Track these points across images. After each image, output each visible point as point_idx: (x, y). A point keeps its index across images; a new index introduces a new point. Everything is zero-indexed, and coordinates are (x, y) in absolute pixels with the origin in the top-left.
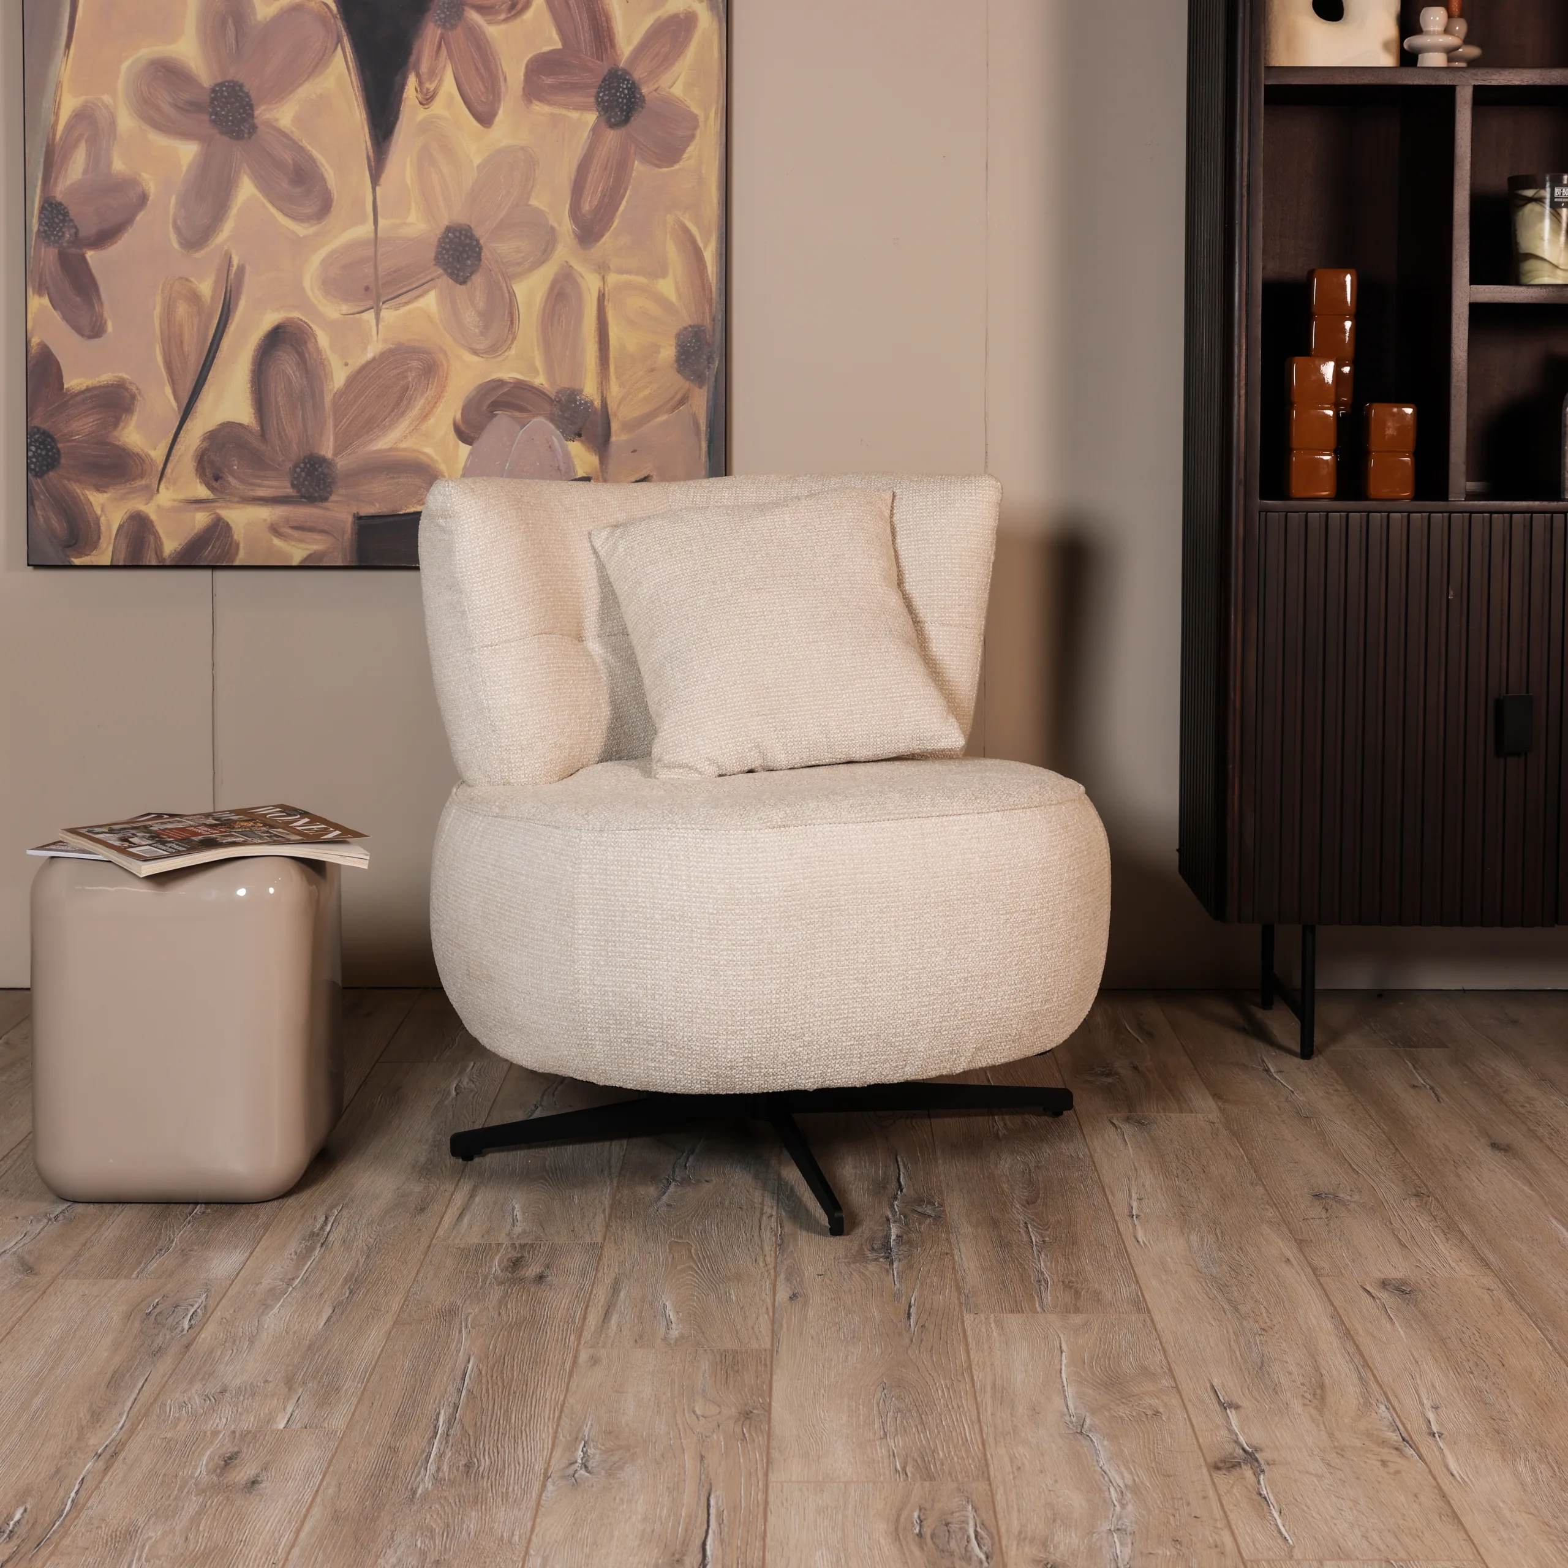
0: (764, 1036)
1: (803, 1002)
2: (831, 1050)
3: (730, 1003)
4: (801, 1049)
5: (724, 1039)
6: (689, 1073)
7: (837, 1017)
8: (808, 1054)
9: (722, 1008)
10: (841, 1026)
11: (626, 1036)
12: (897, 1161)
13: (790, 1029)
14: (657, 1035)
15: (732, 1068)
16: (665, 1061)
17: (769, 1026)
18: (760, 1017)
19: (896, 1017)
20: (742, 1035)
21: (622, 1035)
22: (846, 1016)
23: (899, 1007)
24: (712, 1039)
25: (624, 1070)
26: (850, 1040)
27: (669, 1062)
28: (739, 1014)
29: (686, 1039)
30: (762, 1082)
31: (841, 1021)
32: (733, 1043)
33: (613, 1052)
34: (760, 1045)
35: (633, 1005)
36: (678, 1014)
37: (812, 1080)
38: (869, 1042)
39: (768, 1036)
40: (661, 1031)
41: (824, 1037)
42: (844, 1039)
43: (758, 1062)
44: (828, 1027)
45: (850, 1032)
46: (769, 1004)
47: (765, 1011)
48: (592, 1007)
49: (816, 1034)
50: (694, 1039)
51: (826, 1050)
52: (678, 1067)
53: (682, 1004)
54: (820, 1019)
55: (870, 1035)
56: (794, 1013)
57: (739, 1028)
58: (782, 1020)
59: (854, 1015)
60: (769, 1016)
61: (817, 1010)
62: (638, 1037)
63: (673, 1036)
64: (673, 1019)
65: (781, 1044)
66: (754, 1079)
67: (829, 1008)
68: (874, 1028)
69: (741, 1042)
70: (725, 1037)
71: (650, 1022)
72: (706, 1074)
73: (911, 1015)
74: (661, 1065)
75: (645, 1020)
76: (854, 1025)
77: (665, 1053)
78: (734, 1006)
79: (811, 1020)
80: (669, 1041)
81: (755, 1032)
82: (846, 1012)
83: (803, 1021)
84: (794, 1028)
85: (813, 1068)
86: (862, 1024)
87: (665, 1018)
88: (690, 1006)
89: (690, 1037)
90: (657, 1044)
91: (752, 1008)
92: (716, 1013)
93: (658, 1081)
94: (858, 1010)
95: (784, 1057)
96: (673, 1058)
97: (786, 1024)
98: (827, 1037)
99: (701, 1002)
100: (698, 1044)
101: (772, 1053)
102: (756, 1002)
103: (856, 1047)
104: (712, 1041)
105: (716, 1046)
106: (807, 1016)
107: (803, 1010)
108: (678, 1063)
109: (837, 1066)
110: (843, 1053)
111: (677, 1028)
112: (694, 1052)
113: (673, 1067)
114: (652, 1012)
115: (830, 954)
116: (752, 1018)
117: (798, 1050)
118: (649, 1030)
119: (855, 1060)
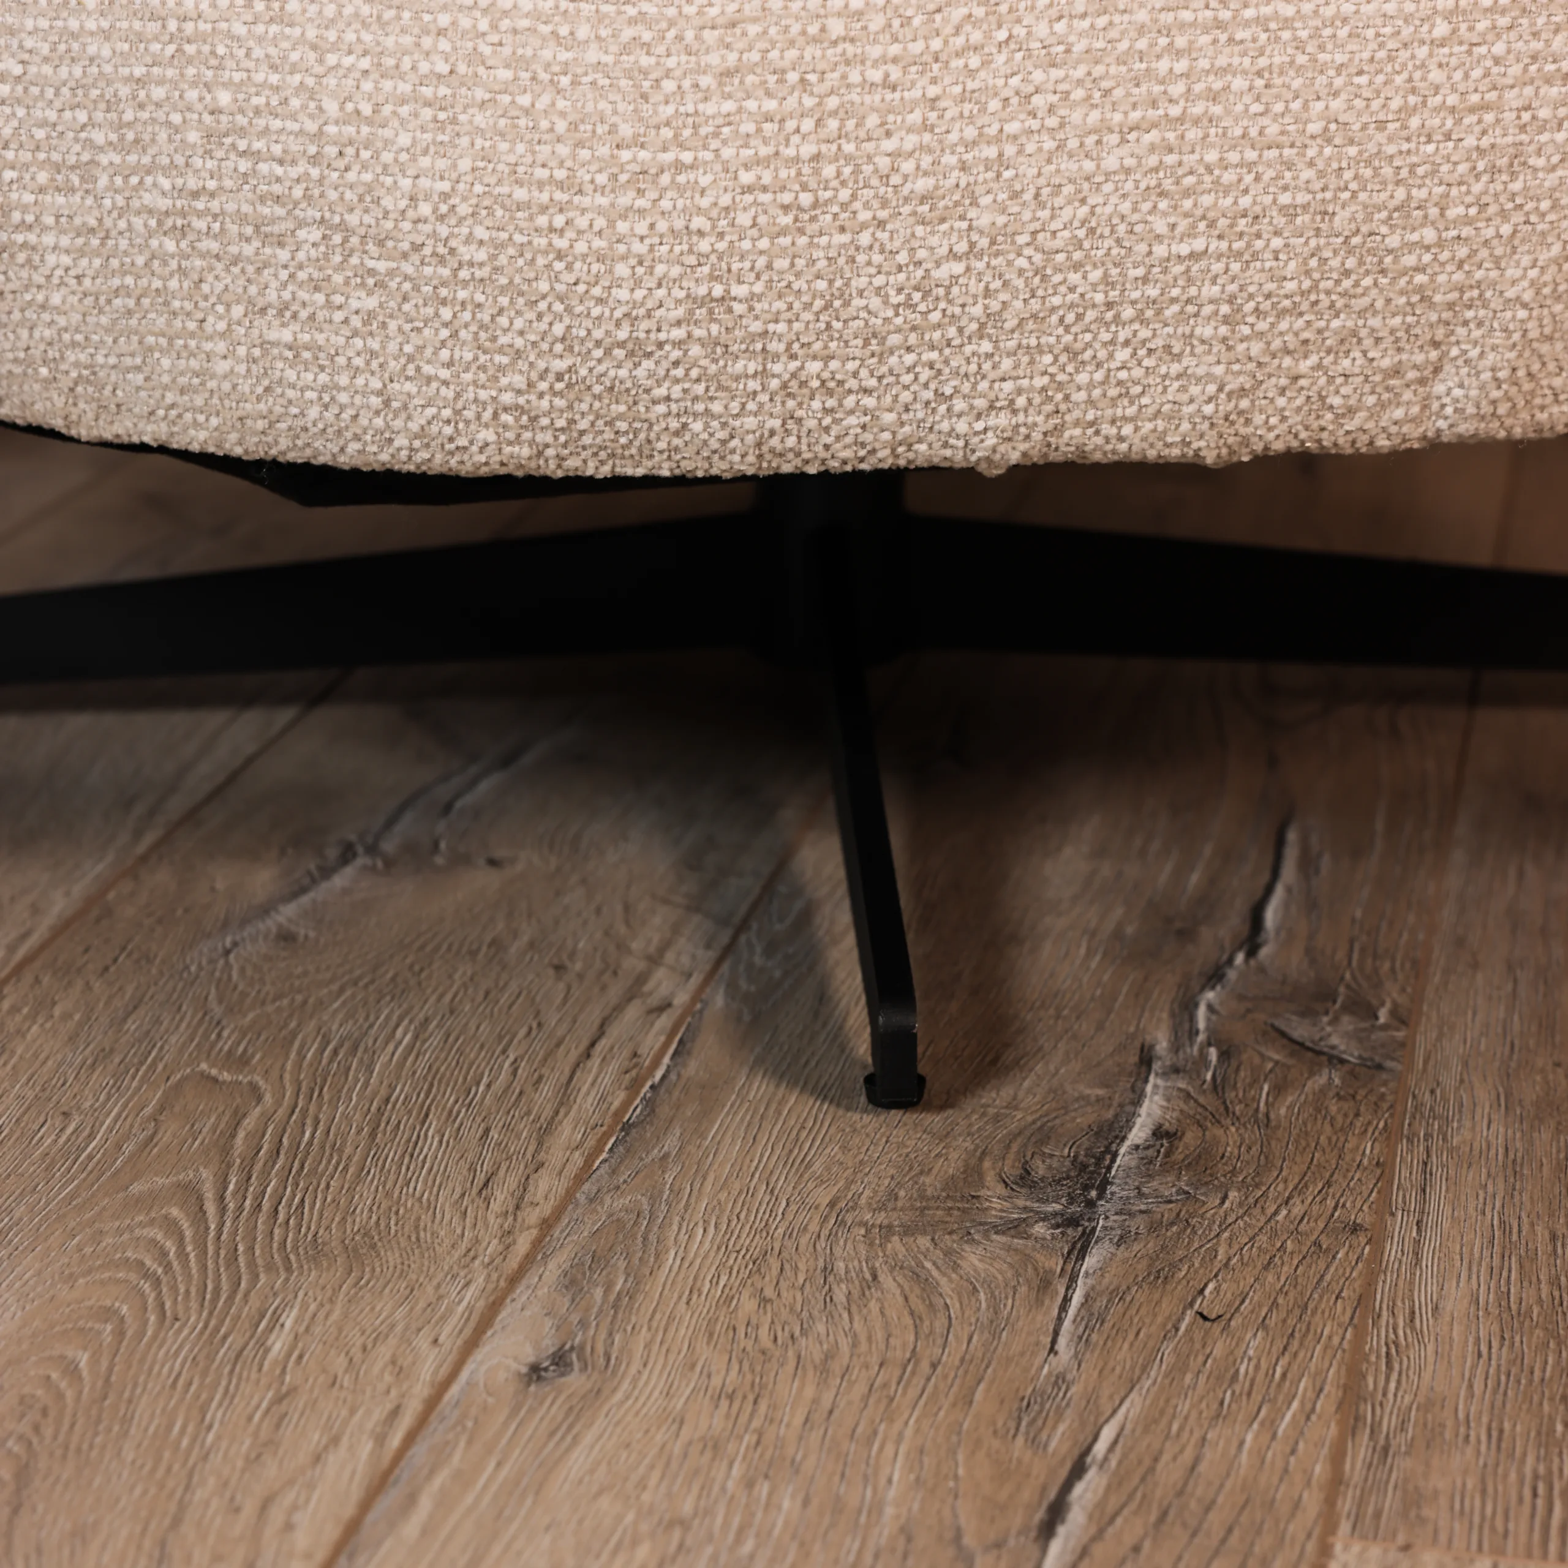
0: (787, 198)
1: (976, 37)
2: (1096, 275)
3: (628, 33)
4: (958, 268)
5: (600, 211)
6: (444, 374)
7: (1135, 116)
8: (987, 293)
9: (593, 55)
10: (1153, 161)
11: (164, 204)
13: (908, 166)
14: (298, 192)
15: (636, 352)
16: (338, 316)
17: (808, 150)
18: (771, 105)
19: (1414, 122)
20: (681, 190)
21: (147, 198)
22: (1175, 111)
23: (1436, 75)
24: (543, 209)
25: (166, 363)
26: (1191, 233)
27: (356, 322)
28: (669, 86)
29: (425, 209)
30: (776, 423)
31: (1153, 136)
32: (642, 228)
33: (116, 282)
34: (764, 244)
35: (190, 49)
36: (387, 85)
37: (1002, 420)
38: (1277, 243)
39: (806, 199)
40: (315, 172)
41: (1067, 214)
42: (1160, 226)
43: (756, 327)
44: (1089, 166)
45: (1187, 193)
46: (815, 40)
47: (793, 77)
48: (18, 70)
49: (1028, 196)
50: (464, 209)
51: (1074, 278)
52: (392, 347)
53: (407, 40)
54: (1052, 122)
55: (1283, 209)
56: (933, 91)
57: (668, 157)
58: (872, 121)
59: (1217, 110)
60: (809, 102)
61: (1038, 76)
62: (215, 205)
63: (368, 196)
64: (366, 109)
65: (865, 239)
66: (735, 406)
67: (1098, 71)
68: (1307, 174)
69: (679, 224)
70: (604, 201)
71: (266, 131)
72: (519, 381)
73: (1489, 118)
74: (320, 338)
75: (241, 120)
76: (1212, 157)
77: (338, 279)
78: (647, 48)
79: (1012, 128)
80: (353, 219)
81: (746, 178)
82: (1177, 89)
83: (970, 133)
84: (926, 161)
85: (1007, 364)
86: (1251, 155)
87: (331, 107)
88: (444, 45)
89: (445, 196)
90: (302, 234)
91: (732, 58)
92: (565, 81)
93: (313, 412)
94: (1239, 83)
95: (875, 303)
96: (371, 303)
97: (889, 145)
98: (1083, 211)
99: (494, 27)
100: (480, 233)
101: (822, 285)
102: (753, 29)
103: (1218, 267)
104: (542, 221)
105: (561, 243)
106: (994, 105)
107: (972, 73)
108: (393, 325)
109: (1122, 355)
110: (1153, 292)
111: (387, 157)
112: (464, 274)
113: (375, 344)
114: (274, 79)
116: (729, 106)
117: (941, 273)
118: (263, 167)
119: (1207, 332)
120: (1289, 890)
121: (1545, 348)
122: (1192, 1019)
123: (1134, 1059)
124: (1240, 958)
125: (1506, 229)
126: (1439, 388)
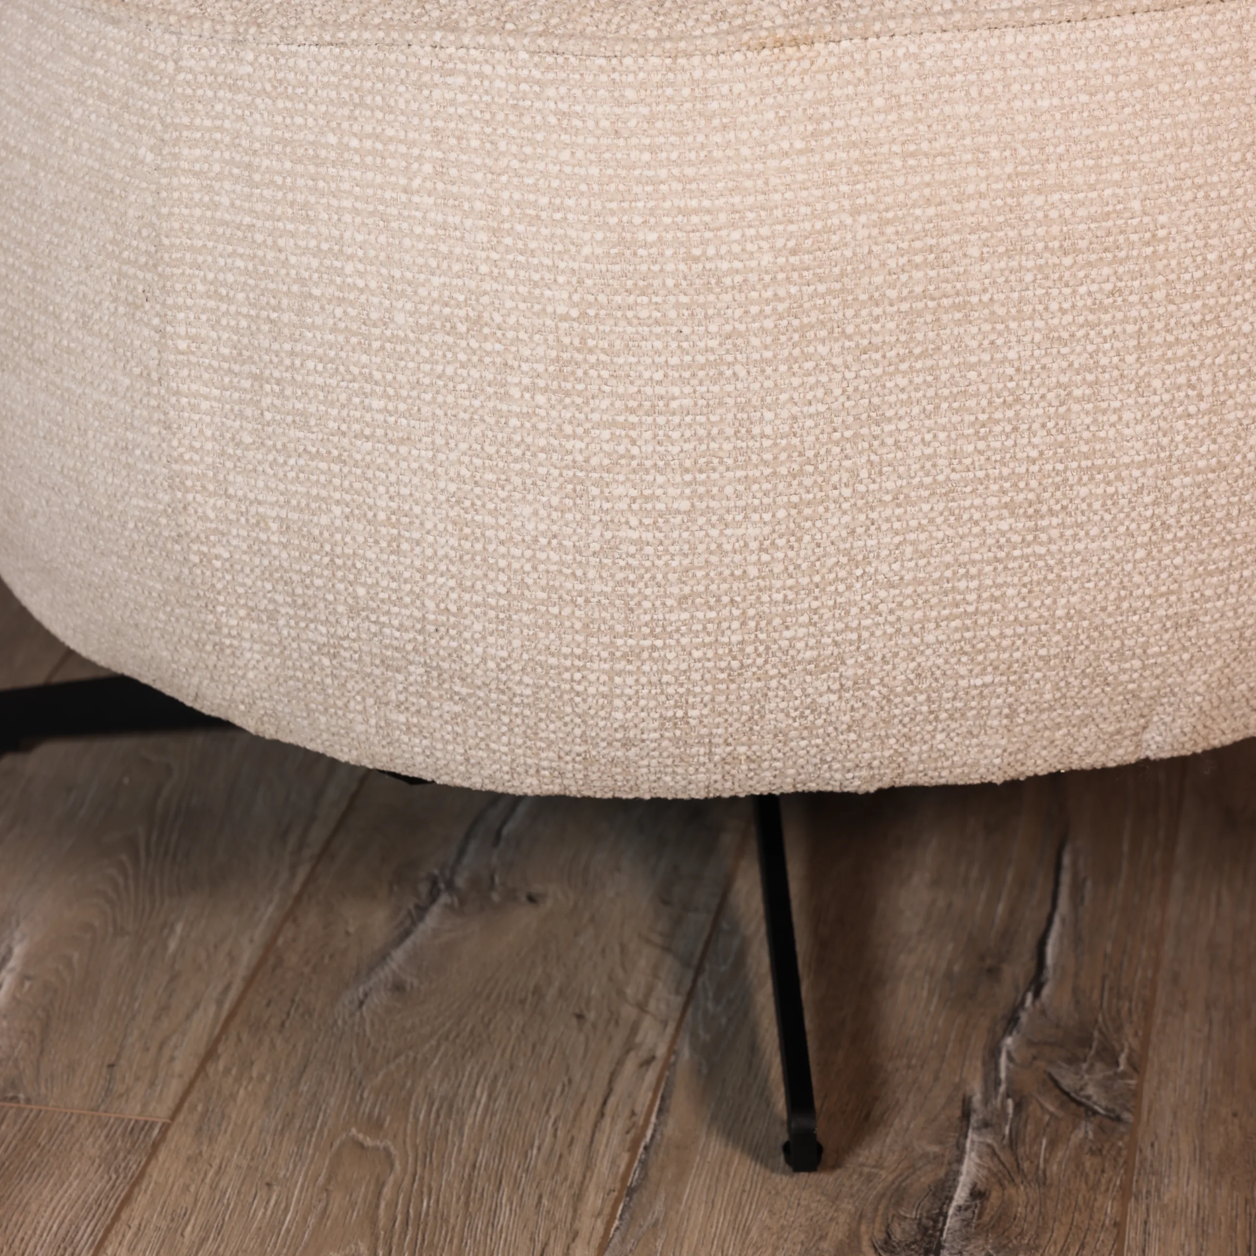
0: (723, 664)
1: (842, 574)
2: (922, 698)
3: (620, 576)
4: (834, 697)
5: (604, 672)
6: (505, 749)
7: (946, 612)
8: (853, 709)
9: (598, 587)
10: (957, 636)
11: (323, 640)
12: (1058, 867)
13: (800, 645)
14: (409, 647)
15: (627, 744)
16: (435, 713)
17: (736, 638)
18: (713, 614)
19: (1125, 605)
20: (656, 661)
21: (311, 635)
22: (971, 609)
23: (1137, 579)
24: (567, 670)
25: (323, 719)
26: (983, 672)
27: (447, 717)
28: (647, 604)
29: (491, 665)
30: (718, 777)
31: (956, 623)
32: (630, 680)
33: (291, 673)
34: (709, 689)
35: (339, 562)
36: (467, 597)
37: (864, 773)
38: (1038, 675)
39: (735, 664)
40: (420, 638)
41: (903, 667)
42: (963, 671)
43: (704, 731)
44: (916, 641)
45: (980, 652)
46: (739, 579)
47: (726, 599)
48: (227, 555)
49: (878, 658)
50: (516, 667)
51: (908, 699)
52: (471, 732)
53: (479, 573)
54: (892, 618)
55: (1041, 658)
56: (815, 604)
57: (647, 643)
58: (777, 621)
59: (998, 607)
60: (736, 612)
61: (882, 594)
62: (356, 646)
63: (455, 655)
64: (453, 608)
65: (774, 683)
66: (691, 770)
67: (921, 589)
68: (1056, 638)
69: (654, 679)
70: (607, 666)
71: (388, 613)
72: (551, 755)
73: (1173, 598)
74: (424, 723)
75: (373, 605)
76: (995, 632)
77: (435, 694)
78: (633, 584)
79: (867, 622)
80: (445, 665)
81: (697, 654)
82: (972, 597)
83: (840, 626)
84: (812, 642)
85: (866, 745)
86: (1021, 630)
87: (431, 605)
88: (503, 577)
89: (504, 660)
90: (412, 668)
91: (687, 590)
92: (580, 600)
93: (420, 759)
94: (1011, 592)
95: (781, 716)
96: (458, 709)
97: (788, 634)
98: (913, 665)
99: (535, 568)
100: (526, 680)
101: (746, 708)
102: (700, 574)
103: (1001, 690)
104: (567, 676)
105: (579, 688)
106: (854, 610)
107: (841, 594)
108: (471, 722)
109: (940, 737)
110: (959, 704)
111: (467, 635)
112: (517, 700)
113: (459, 730)
114: (394, 585)
115: (928, 437)
116: (685, 616)
117: (824, 700)
118: (387, 631)
119: (995, 723)
120: (1063, 921)
121: (1215, 713)
122: (997, 1069)
123: (958, 1113)
124: (1029, 997)
125: (1186, 656)
126: (1147, 736)
